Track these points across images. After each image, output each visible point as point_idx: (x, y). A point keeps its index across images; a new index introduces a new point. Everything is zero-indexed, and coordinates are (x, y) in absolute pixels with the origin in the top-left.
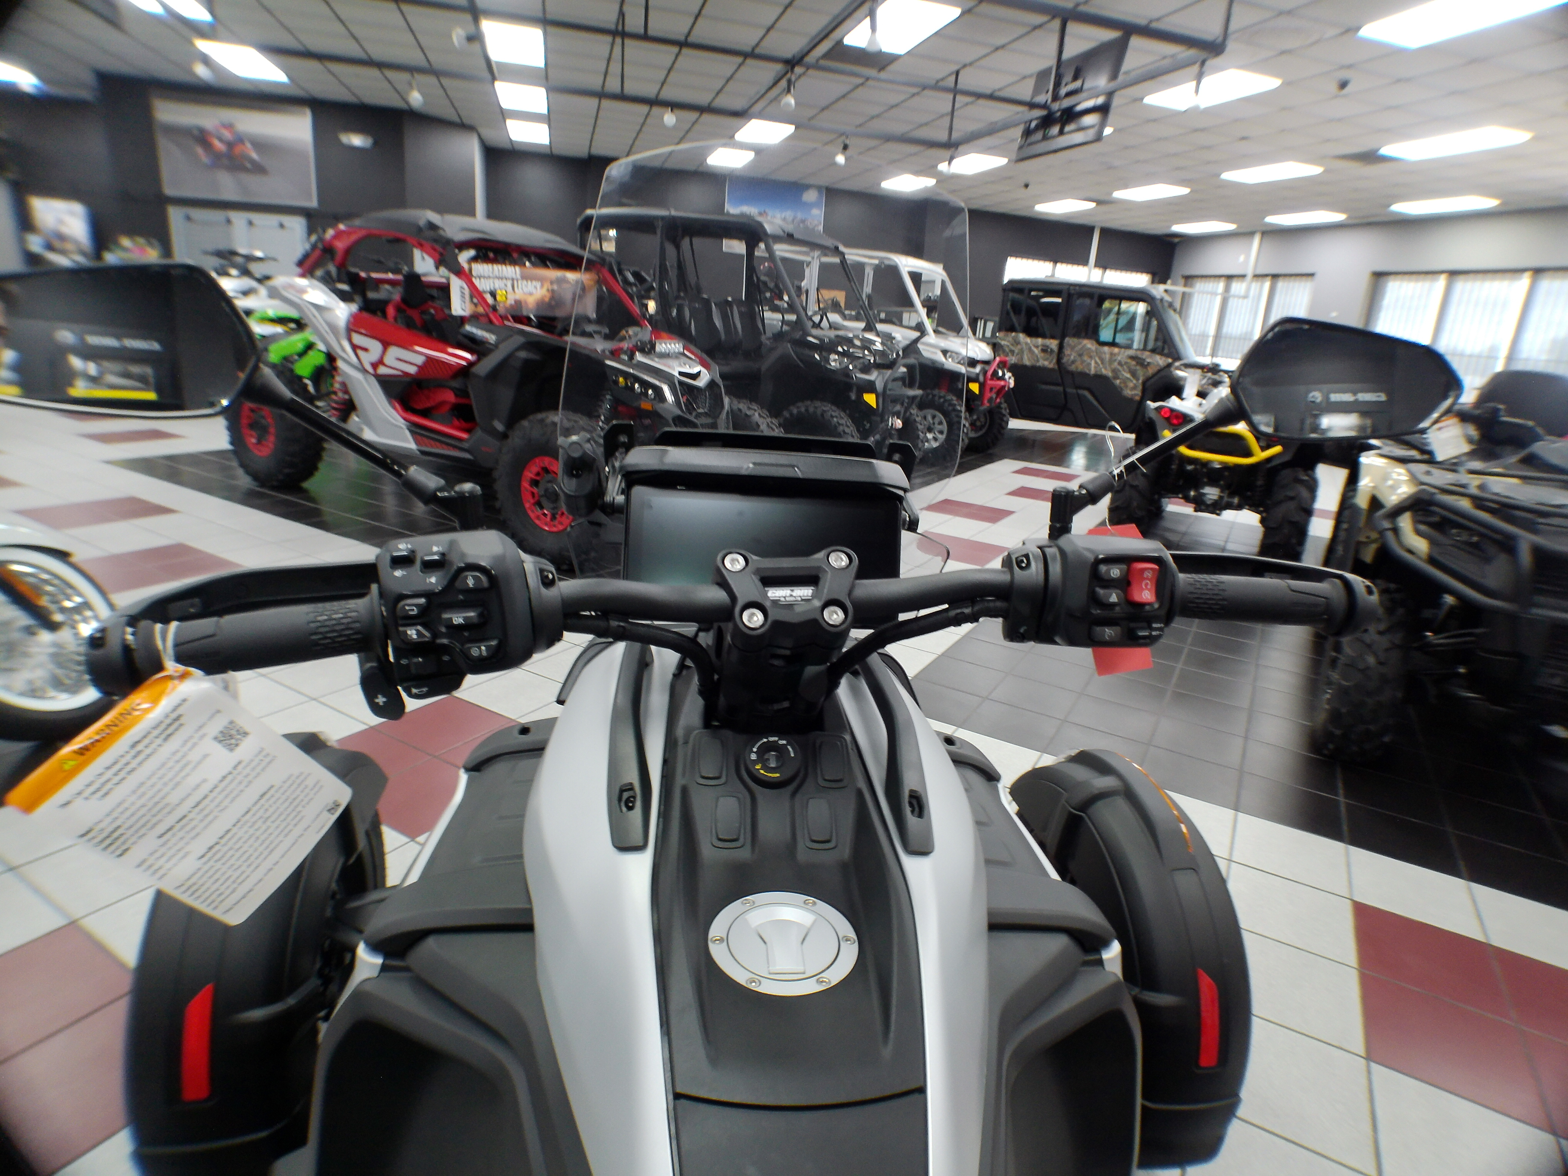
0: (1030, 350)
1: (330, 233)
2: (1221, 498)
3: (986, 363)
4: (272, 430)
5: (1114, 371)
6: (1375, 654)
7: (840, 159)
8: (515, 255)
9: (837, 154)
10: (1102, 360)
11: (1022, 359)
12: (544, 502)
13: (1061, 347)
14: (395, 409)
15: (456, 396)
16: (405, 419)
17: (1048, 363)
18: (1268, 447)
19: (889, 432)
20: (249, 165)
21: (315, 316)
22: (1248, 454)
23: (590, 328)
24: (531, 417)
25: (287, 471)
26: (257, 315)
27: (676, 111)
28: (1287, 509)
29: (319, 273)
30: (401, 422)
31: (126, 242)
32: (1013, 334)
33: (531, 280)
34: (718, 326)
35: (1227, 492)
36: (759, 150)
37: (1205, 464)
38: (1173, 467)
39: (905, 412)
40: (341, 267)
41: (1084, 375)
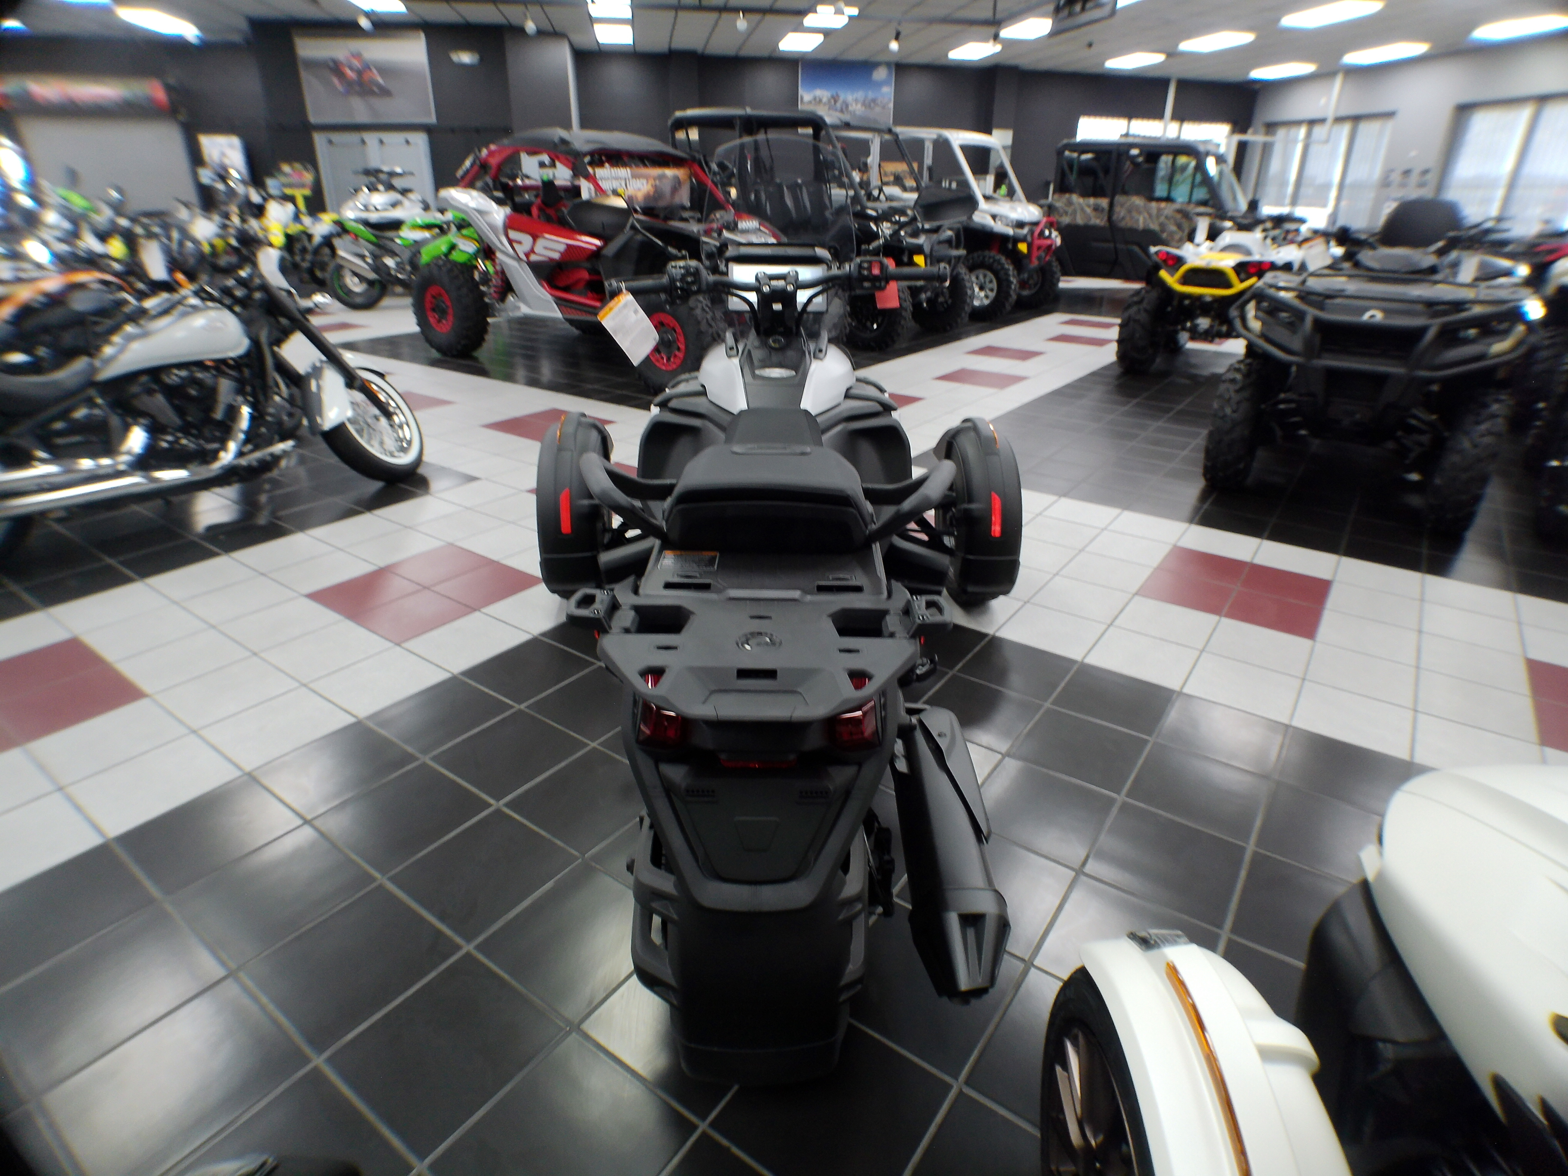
0: (1082, 210)
1: (484, 152)
2: (1211, 326)
3: (1036, 224)
4: (450, 311)
5: (1162, 225)
7: (894, 46)
8: (626, 159)
10: (1150, 215)
11: (1075, 219)
12: (662, 348)
13: (1111, 205)
14: (543, 286)
15: (590, 274)
16: (551, 295)
17: (1098, 221)
18: (1245, 279)
20: (375, 89)
21: (479, 219)
22: (1229, 286)
23: (686, 214)
25: (461, 342)
26: (407, 223)
29: (479, 184)
30: (549, 297)
31: (286, 168)
32: (1067, 195)
33: (639, 178)
34: (789, 206)
35: (1216, 322)
36: (827, 33)
37: (1199, 298)
38: (1174, 303)
40: (495, 179)
41: (1133, 231)
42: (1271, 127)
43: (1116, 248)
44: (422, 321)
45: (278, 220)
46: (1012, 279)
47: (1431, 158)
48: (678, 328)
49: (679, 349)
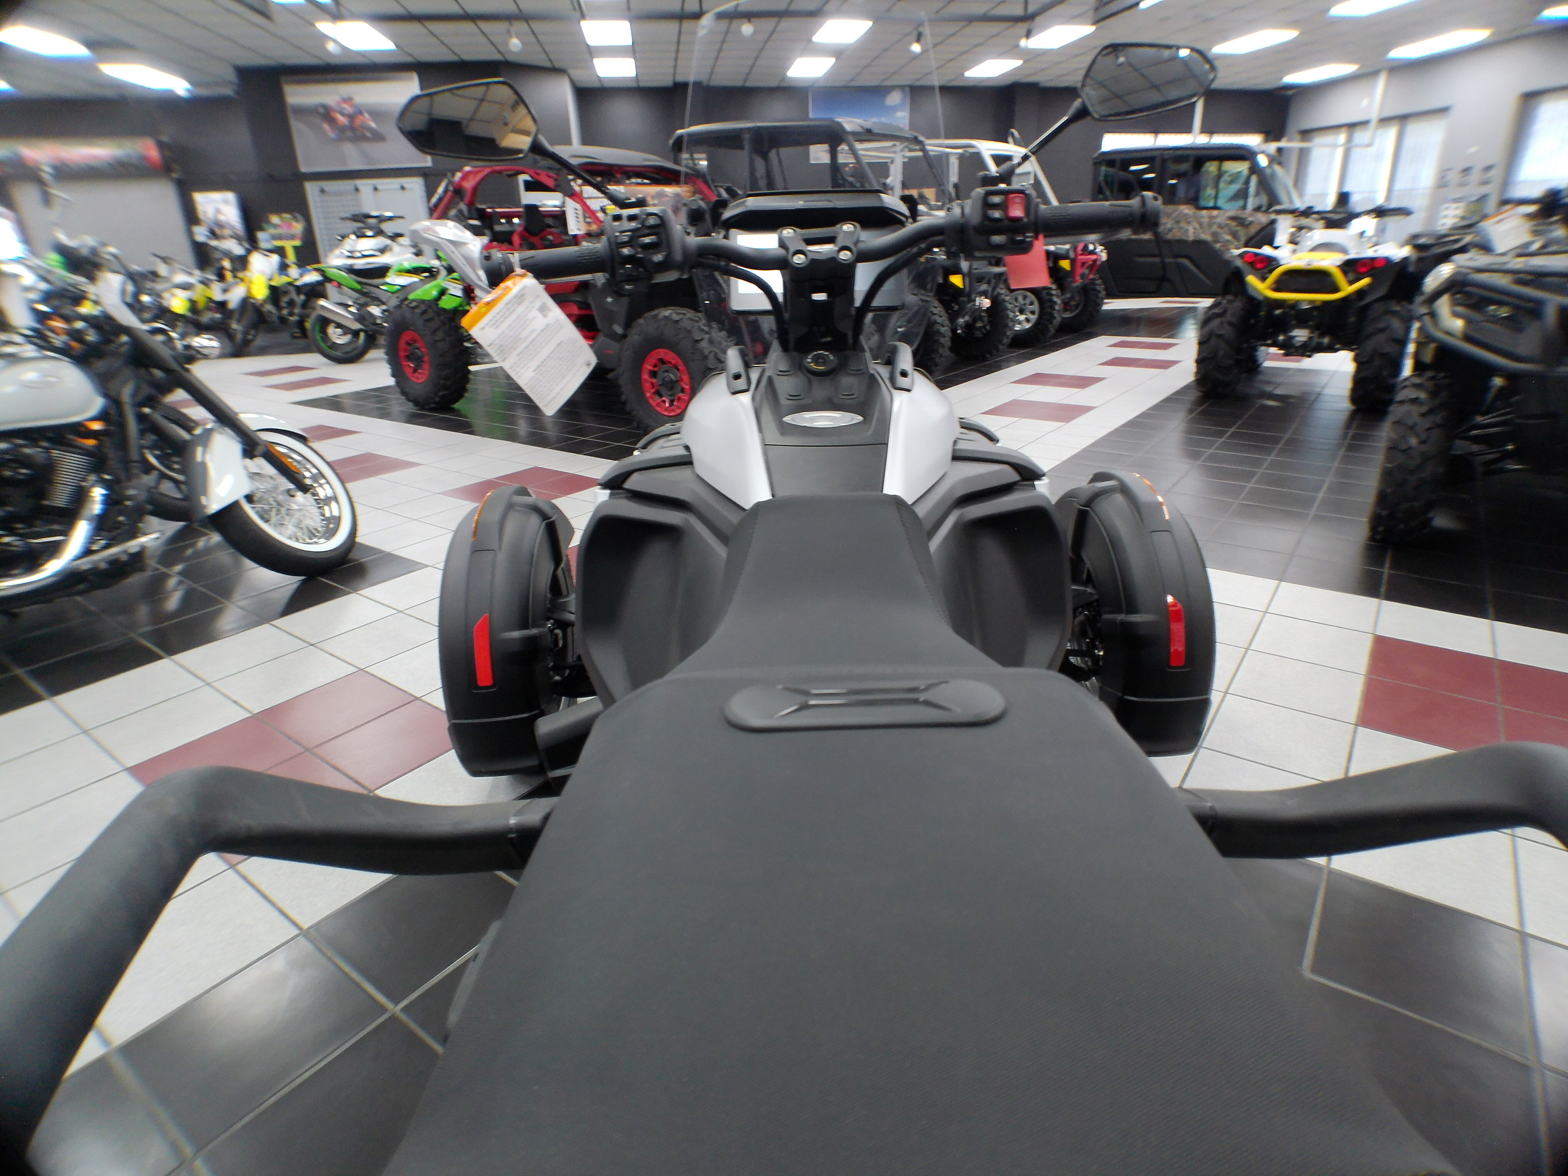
1: (459, 175)
2: (1310, 338)
4: (426, 359)
5: (1214, 234)
6: (1418, 436)
7: (916, 48)
9: (911, 43)
10: (1201, 225)
12: (663, 390)
15: (580, 308)
18: (1358, 280)
19: (977, 314)
20: (368, 135)
21: (453, 252)
22: (1335, 289)
24: (646, 315)
25: (441, 393)
26: (395, 268)
27: (753, 20)
28: (1378, 342)
29: (453, 212)
31: (275, 219)
35: (1317, 333)
36: (838, 52)
37: (1295, 305)
38: (1262, 313)
39: (993, 290)
40: (471, 204)
41: (1181, 242)
42: (1306, 134)
43: (1163, 263)
44: (397, 373)
45: (262, 273)
46: (1055, 299)
47: (1496, 154)
48: (681, 366)
49: (683, 391)
